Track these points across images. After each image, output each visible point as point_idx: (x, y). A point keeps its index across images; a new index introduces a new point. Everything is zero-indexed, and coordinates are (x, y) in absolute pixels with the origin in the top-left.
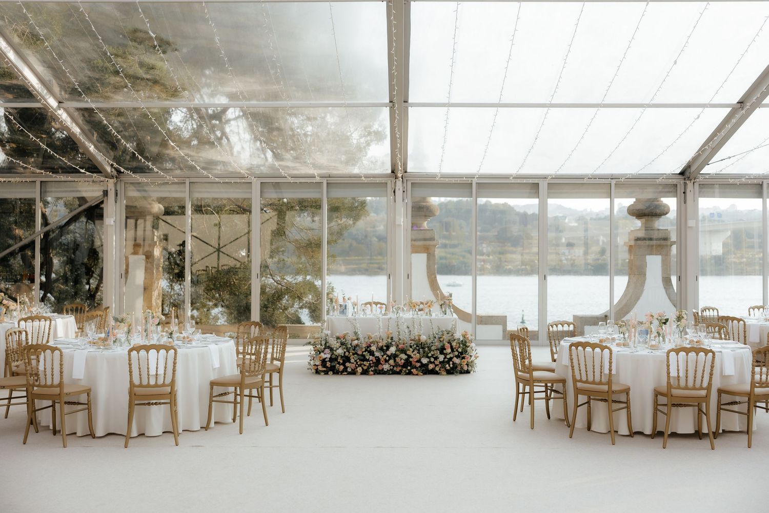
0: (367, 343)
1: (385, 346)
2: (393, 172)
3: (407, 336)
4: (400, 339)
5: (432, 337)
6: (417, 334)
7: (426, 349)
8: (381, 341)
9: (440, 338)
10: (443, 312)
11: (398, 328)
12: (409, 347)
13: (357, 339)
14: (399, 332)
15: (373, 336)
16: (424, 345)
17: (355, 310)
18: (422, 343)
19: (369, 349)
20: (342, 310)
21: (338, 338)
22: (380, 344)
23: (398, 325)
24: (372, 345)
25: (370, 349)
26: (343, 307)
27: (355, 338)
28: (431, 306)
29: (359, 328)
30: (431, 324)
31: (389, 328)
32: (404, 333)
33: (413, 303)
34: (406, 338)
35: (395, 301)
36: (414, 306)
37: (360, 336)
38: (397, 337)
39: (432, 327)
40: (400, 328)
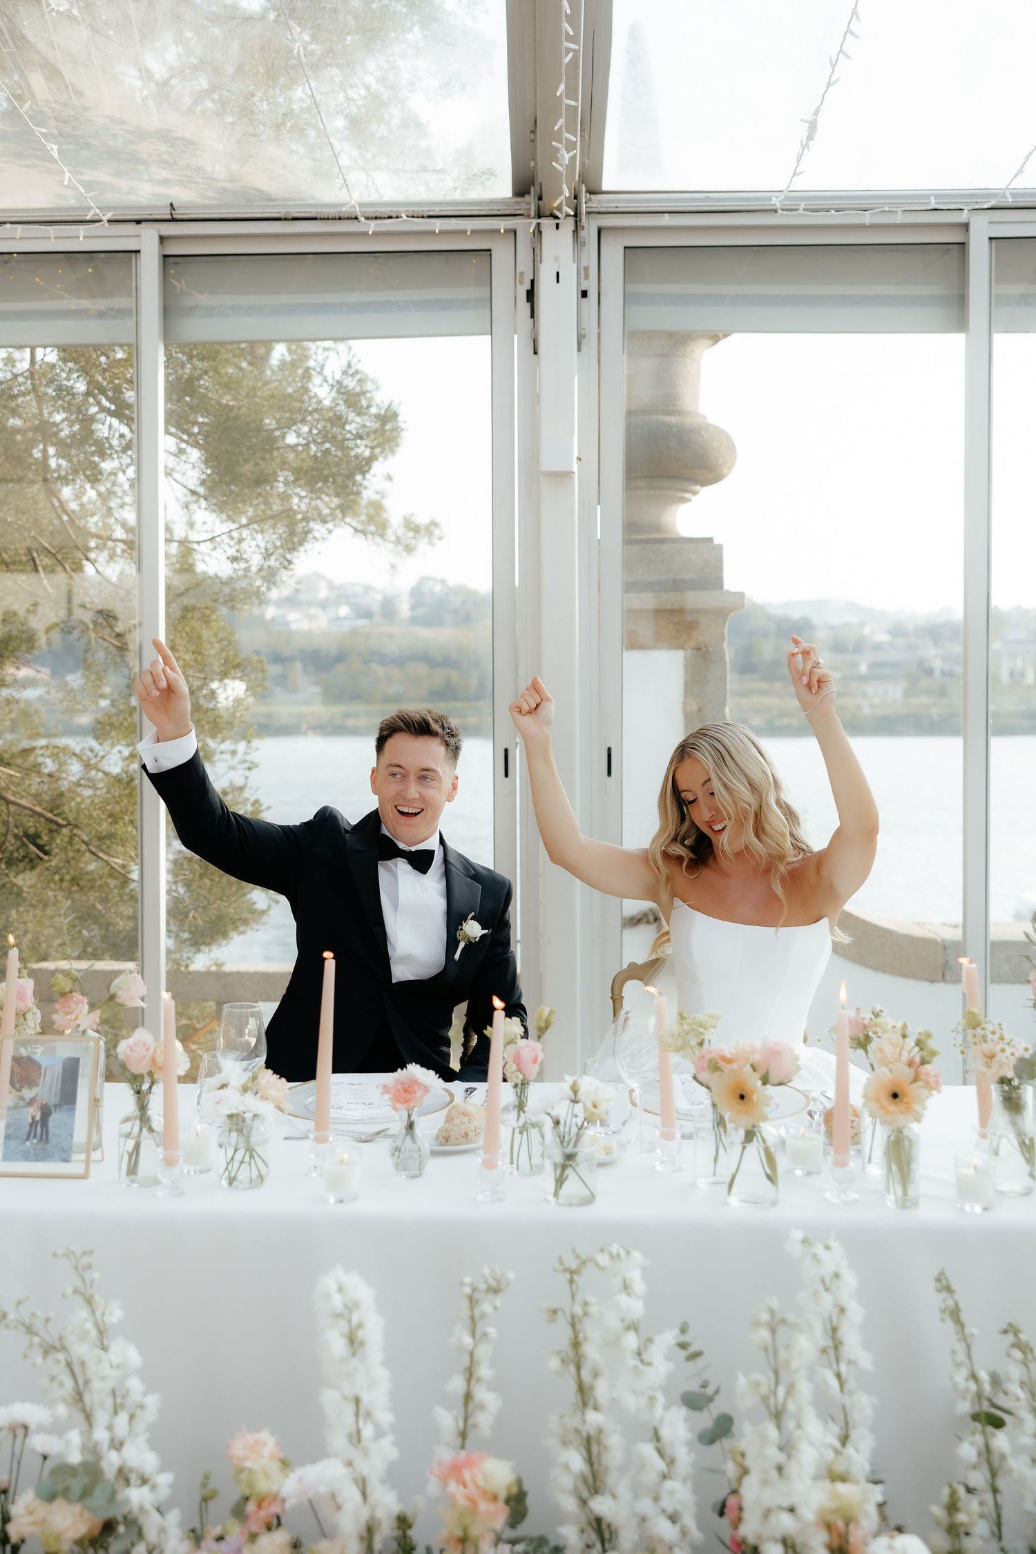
2: (523, 187)
3: (680, 1493)
4: (603, 1535)
14: (591, 1445)
17: (156, 1121)
20: (33, 1112)
23: (577, 1354)
26: (46, 1089)
28: (916, 1090)
29: (135, 1385)
30: (950, 1325)
31: (482, 1394)
32: (648, 1450)
33: (729, 1066)
34: (673, 1518)
35: (543, 1025)
36: (742, 1097)
37: (136, 1496)
38: (569, 1504)
39: (964, 1372)
40: (602, 1390)
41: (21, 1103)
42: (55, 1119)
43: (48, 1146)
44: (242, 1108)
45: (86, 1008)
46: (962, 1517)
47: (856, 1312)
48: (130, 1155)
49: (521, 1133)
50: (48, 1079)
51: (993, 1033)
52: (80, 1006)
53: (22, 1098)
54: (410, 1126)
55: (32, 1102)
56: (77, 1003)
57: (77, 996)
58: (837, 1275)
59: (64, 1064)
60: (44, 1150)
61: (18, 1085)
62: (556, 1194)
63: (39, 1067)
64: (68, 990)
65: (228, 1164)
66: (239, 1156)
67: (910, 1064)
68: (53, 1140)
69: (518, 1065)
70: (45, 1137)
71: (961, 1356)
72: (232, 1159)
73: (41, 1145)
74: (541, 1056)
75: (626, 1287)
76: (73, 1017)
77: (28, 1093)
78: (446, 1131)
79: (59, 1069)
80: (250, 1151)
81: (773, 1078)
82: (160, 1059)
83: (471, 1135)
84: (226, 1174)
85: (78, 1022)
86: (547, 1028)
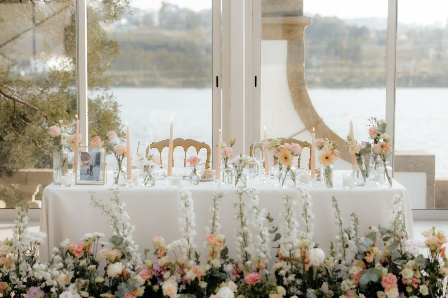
0: (151, 268)
1: (205, 279)
3: (267, 247)
4: (247, 257)
5: (338, 246)
6: (297, 242)
7: (325, 287)
8: (192, 263)
9: (365, 254)
10: (363, 171)
11: (243, 224)
12: (273, 281)
13: (123, 257)
14: (244, 236)
15: (169, 247)
16: (319, 272)
17: (124, 169)
18: (311, 268)
19: (156, 288)
20: (88, 167)
21: (67, 253)
22: (190, 275)
23: (241, 215)
24: (166, 275)
25: (161, 287)
26: (92, 161)
27: (116, 253)
28: (332, 156)
29: (128, 224)
30: (335, 209)
31: (217, 223)
32: (259, 236)
33: (282, 150)
34: (265, 253)
35: (232, 143)
36: (286, 158)
37: (131, 248)
38: (239, 250)
39: (338, 219)
40: (247, 222)
41: (84, 165)
42: (94, 169)
43: (93, 176)
44: (148, 164)
45: (100, 140)
46: (334, 250)
47: (311, 204)
48: (116, 179)
49: (226, 172)
50: (92, 158)
51: (354, 142)
52: (99, 139)
53: (85, 164)
54: (195, 171)
55: (87, 164)
56: (98, 139)
57: (98, 137)
58: (306, 196)
59: (96, 154)
60: (91, 177)
61: (83, 160)
62: (236, 185)
63: (89, 155)
64: (95, 135)
65: (145, 180)
66: (147, 178)
67: (331, 150)
68: (94, 175)
69: (225, 153)
70: (91, 174)
71: (337, 215)
72: (146, 178)
73: (91, 176)
74: (231, 151)
75: (254, 199)
76: (97, 142)
77: (86, 162)
78: (204, 175)
79: (95, 155)
80: (151, 176)
81: (295, 154)
82: (126, 151)
83: (211, 176)
84: (144, 183)
85: (98, 144)
86: (233, 144)
